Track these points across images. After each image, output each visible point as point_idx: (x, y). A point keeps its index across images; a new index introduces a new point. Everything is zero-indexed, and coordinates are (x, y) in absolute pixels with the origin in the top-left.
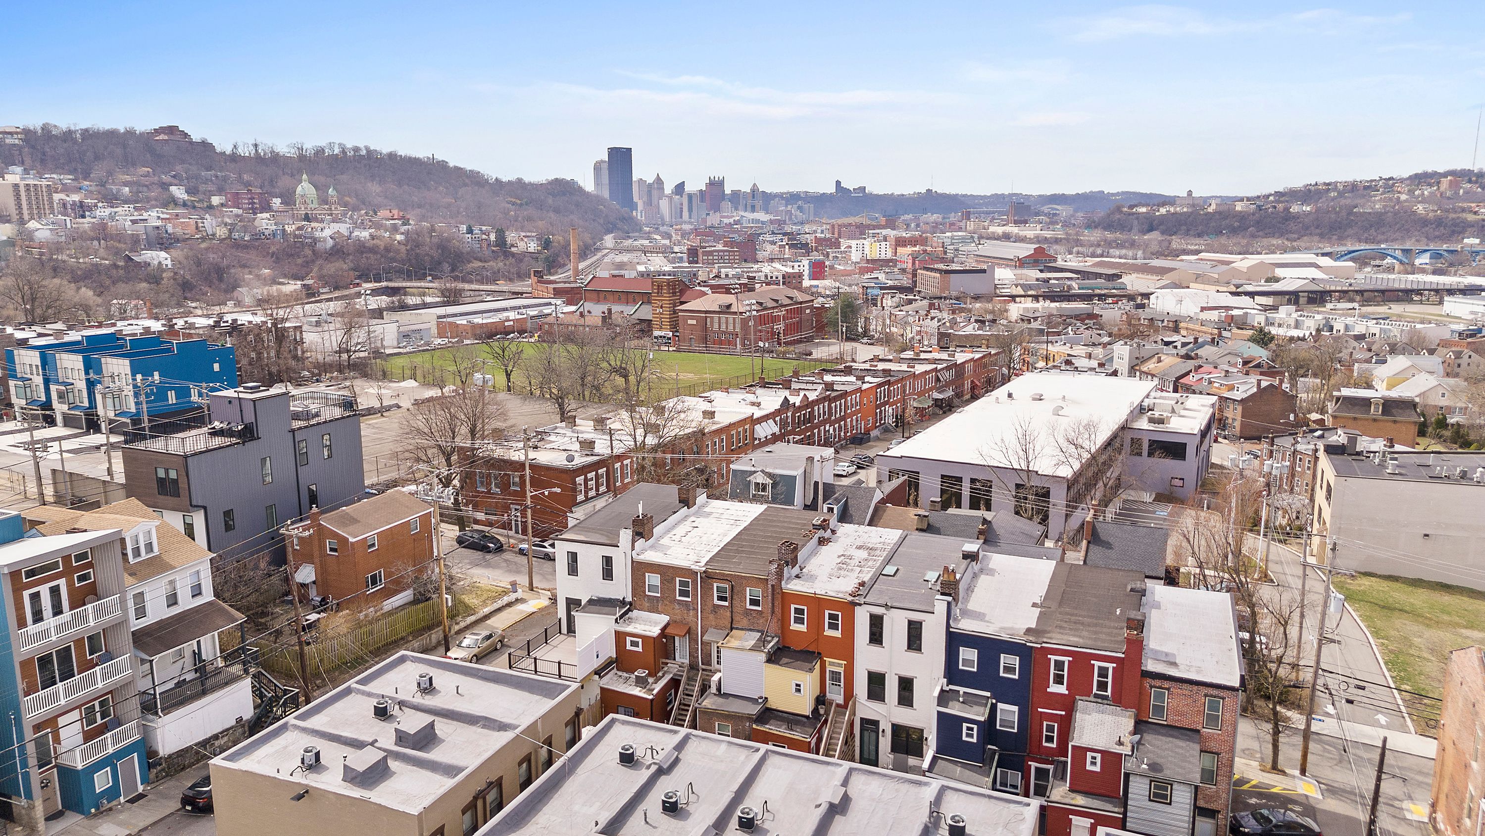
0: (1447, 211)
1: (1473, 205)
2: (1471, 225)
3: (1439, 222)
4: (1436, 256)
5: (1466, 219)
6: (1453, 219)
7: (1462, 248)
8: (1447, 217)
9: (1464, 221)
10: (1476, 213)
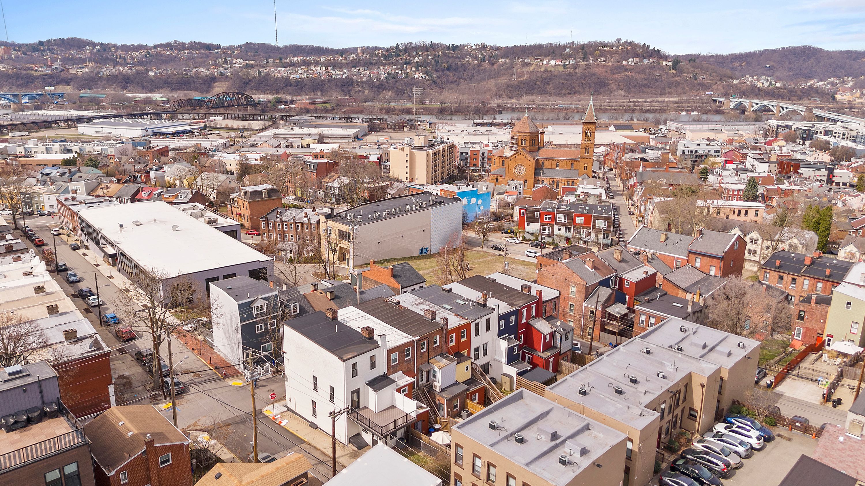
0: (19, 69)
1: (33, 66)
2: (37, 78)
3: (17, 76)
4: (32, 97)
5: (32, 74)
6: (25, 74)
7: (45, 92)
8: (21, 74)
9: (32, 75)
10: (36, 70)
